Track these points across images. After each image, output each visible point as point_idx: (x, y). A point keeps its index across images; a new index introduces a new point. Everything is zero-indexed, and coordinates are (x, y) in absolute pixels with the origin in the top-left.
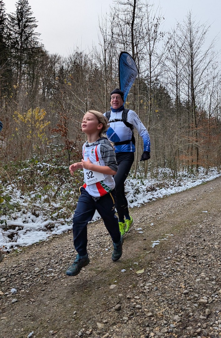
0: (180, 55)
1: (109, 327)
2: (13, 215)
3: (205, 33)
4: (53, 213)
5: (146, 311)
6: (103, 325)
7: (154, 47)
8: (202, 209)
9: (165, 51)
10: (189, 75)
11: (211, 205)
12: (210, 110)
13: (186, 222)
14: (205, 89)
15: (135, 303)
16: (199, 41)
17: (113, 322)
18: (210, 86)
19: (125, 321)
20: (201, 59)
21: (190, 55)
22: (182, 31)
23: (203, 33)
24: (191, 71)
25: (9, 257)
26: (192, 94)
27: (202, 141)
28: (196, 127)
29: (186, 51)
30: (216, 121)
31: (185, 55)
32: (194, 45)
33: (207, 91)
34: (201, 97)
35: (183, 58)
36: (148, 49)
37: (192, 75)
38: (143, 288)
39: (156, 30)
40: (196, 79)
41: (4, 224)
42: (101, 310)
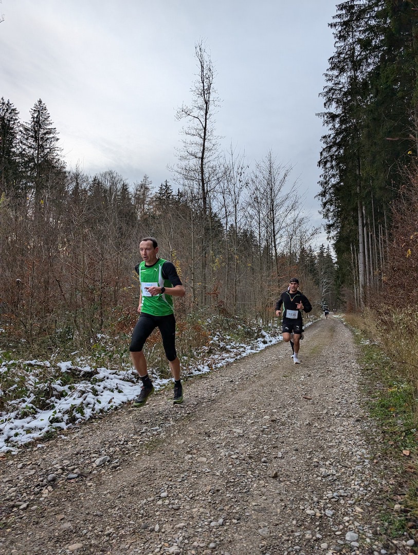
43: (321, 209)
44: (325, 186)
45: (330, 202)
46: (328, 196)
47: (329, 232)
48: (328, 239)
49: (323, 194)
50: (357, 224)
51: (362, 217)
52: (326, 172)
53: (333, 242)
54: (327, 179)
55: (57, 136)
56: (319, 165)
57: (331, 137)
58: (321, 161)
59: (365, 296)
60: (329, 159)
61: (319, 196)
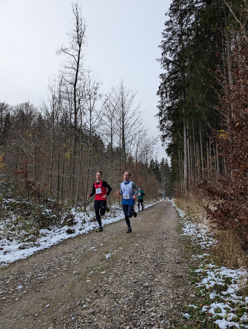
0: (114, 112)
8: (135, 234)
9: (103, 109)
10: (121, 128)
12: (137, 156)
13: (126, 242)
14: (132, 139)
15: (105, 289)
16: (129, 102)
21: (122, 112)
22: (116, 94)
23: (132, 96)
24: (122, 125)
29: (119, 110)
31: (118, 113)
32: (125, 105)
33: (134, 141)
36: (89, 107)
37: (123, 128)
40: (126, 132)
43: (158, 124)
44: (162, 109)
45: (164, 120)
46: (163, 116)
47: (164, 141)
48: (163, 145)
49: (160, 114)
50: (183, 135)
51: (186, 130)
52: (163, 99)
53: (167, 148)
54: (163, 104)
56: (158, 94)
57: (166, 76)
58: (159, 91)
59: (188, 185)
60: (165, 90)
61: (157, 116)
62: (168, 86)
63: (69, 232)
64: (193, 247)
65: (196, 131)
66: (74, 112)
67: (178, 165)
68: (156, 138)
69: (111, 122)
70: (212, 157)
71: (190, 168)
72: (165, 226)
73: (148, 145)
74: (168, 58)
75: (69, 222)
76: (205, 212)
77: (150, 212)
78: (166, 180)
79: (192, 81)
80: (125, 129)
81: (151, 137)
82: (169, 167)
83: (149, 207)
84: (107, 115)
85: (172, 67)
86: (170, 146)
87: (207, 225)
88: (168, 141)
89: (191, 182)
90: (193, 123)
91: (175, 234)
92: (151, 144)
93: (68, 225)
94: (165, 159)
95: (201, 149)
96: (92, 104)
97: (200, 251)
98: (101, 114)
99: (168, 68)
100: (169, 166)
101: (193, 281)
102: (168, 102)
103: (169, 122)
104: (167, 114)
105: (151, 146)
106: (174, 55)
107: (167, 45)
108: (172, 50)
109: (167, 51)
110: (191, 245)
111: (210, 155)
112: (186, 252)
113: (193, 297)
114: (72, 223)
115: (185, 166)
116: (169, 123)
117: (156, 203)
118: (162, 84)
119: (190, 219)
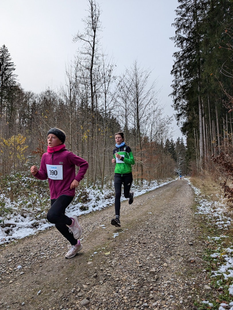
0: (128, 94)
1: (91, 287)
2: (8, 216)
3: (147, 77)
4: (37, 215)
5: (115, 277)
6: (87, 286)
7: (109, 87)
8: (147, 211)
9: (117, 91)
10: (135, 109)
11: (154, 208)
12: (151, 136)
13: (137, 220)
14: (147, 119)
15: (107, 273)
16: (143, 83)
17: (93, 284)
18: (152, 118)
19: (101, 284)
20: (144, 97)
21: (136, 93)
22: (130, 75)
23: (146, 77)
24: (136, 106)
25: (9, 246)
26: (137, 124)
27: (146, 160)
28: (141, 149)
29: (133, 91)
30: (155, 144)
31: (132, 94)
32: (139, 86)
33: (149, 121)
34: (144, 126)
35: (131, 96)
36: (104, 89)
37: (138, 109)
38: (111, 264)
39: (110, 75)
40: (141, 112)
41: (2, 223)
42: (84, 277)
43: (173, 103)
44: (176, 87)
45: (179, 98)
46: (177, 95)
47: (178, 120)
48: (178, 124)
49: (174, 94)
50: (198, 114)
51: (201, 108)
52: (177, 78)
53: (182, 126)
54: (177, 83)
55: (15, 67)
56: (172, 73)
57: (180, 54)
58: (173, 70)
59: (204, 164)
60: (179, 69)
61: (171, 95)
62: (182, 64)
63: (83, 209)
64: (209, 227)
65: (212, 108)
66: (90, 95)
67: (193, 143)
68: (171, 117)
69: (125, 104)
70: (229, 133)
71: (206, 146)
72: (179, 204)
73: (163, 124)
74: (182, 35)
75: (83, 199)
76: (222, 190)
77: (165, 190)
78: (182, 160)
79: (207, 56)
80: (139, 109)
81: (166, 117)
82: (185, 147)
83: (164, 186)
84: (121, 96)
85: (186, 45)
86: (185, 124)
87: (224, 203)
88: (184, 120)
89: (207, 160)
90: (209, 101)
91: (190, 212)
92: (166, 124)
93: (82, 202)
94: (181, 138)
95: (218, 128)
96: (107, 86)
97: (216, 232)
98: (116, 96)
99: (182, 46)
100: (185, 145)
101: (208, 269)
102: (182, 81)
103: (184, 100)
104: (181, 92)
105: (166, 126)
106: (188, 32)
107: (181, 22)
108: (186, 27)
109: (181, 28)
110: (206, 224)
111: (227, 132)
112: (201, 233)
113: (208, 290)
114: (86, 200)
115: (201, 144)
116: (184, 102)
117: (172, 181)
118: (177, 62)
119: (206, 197)
